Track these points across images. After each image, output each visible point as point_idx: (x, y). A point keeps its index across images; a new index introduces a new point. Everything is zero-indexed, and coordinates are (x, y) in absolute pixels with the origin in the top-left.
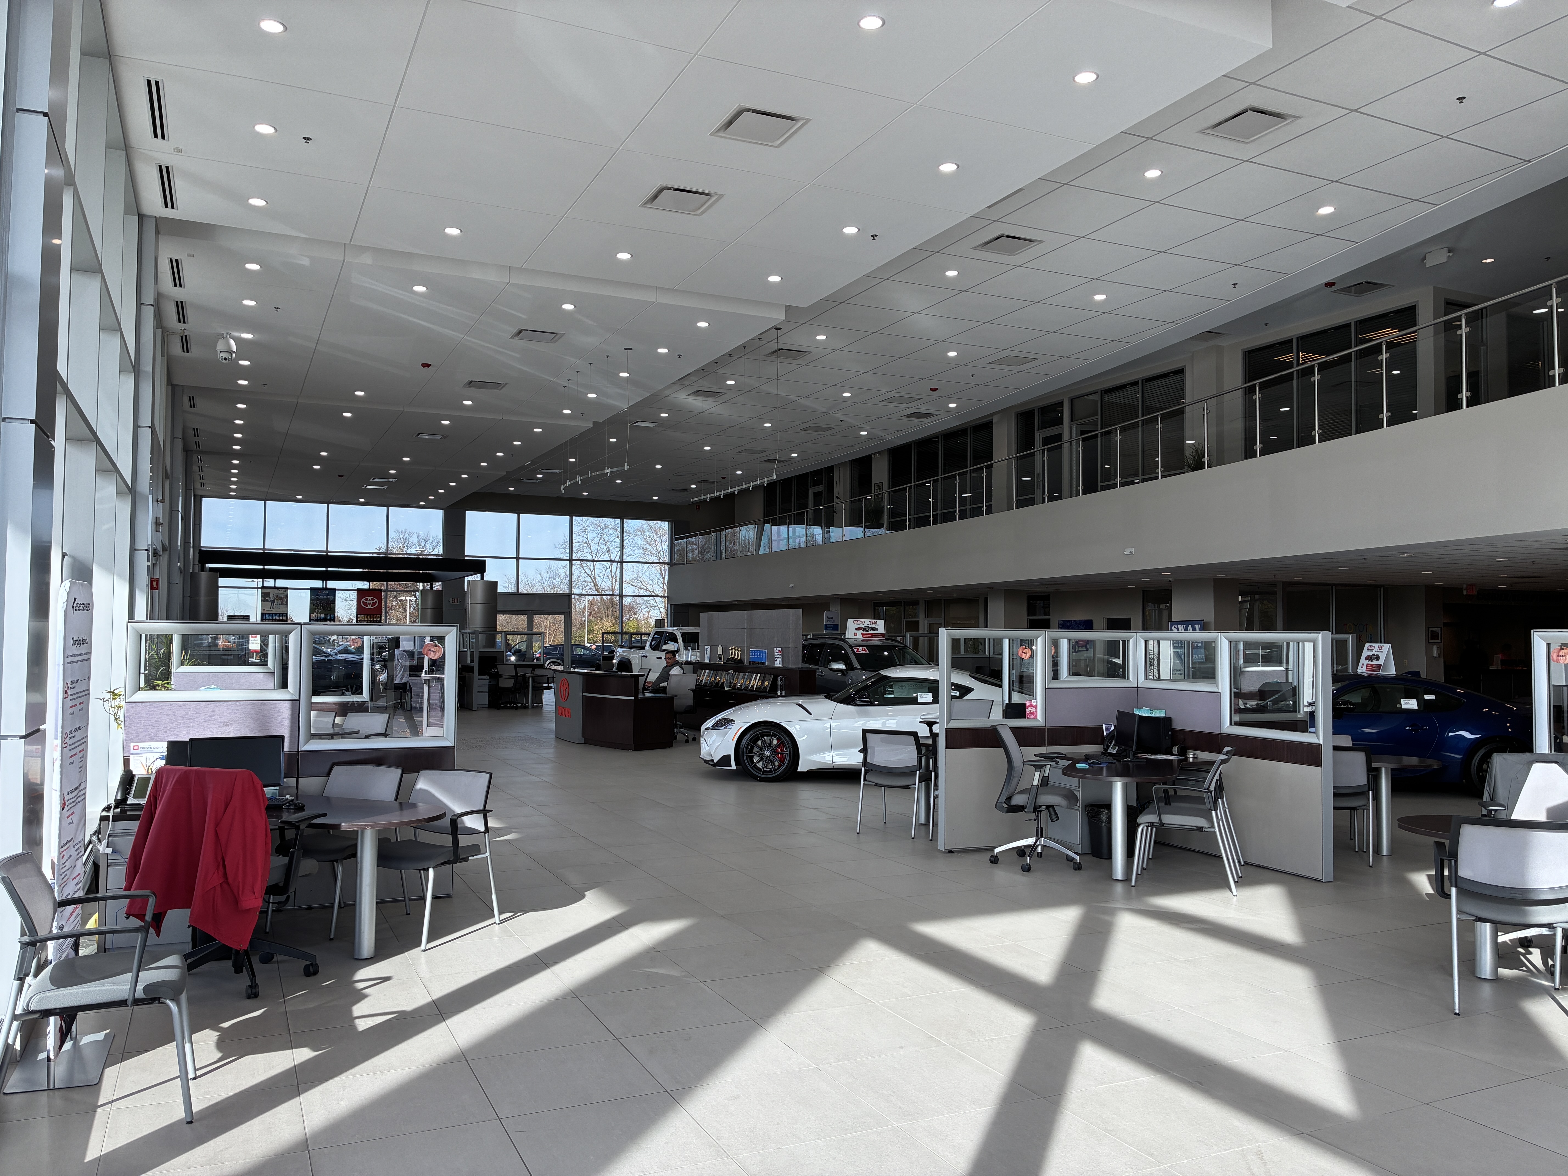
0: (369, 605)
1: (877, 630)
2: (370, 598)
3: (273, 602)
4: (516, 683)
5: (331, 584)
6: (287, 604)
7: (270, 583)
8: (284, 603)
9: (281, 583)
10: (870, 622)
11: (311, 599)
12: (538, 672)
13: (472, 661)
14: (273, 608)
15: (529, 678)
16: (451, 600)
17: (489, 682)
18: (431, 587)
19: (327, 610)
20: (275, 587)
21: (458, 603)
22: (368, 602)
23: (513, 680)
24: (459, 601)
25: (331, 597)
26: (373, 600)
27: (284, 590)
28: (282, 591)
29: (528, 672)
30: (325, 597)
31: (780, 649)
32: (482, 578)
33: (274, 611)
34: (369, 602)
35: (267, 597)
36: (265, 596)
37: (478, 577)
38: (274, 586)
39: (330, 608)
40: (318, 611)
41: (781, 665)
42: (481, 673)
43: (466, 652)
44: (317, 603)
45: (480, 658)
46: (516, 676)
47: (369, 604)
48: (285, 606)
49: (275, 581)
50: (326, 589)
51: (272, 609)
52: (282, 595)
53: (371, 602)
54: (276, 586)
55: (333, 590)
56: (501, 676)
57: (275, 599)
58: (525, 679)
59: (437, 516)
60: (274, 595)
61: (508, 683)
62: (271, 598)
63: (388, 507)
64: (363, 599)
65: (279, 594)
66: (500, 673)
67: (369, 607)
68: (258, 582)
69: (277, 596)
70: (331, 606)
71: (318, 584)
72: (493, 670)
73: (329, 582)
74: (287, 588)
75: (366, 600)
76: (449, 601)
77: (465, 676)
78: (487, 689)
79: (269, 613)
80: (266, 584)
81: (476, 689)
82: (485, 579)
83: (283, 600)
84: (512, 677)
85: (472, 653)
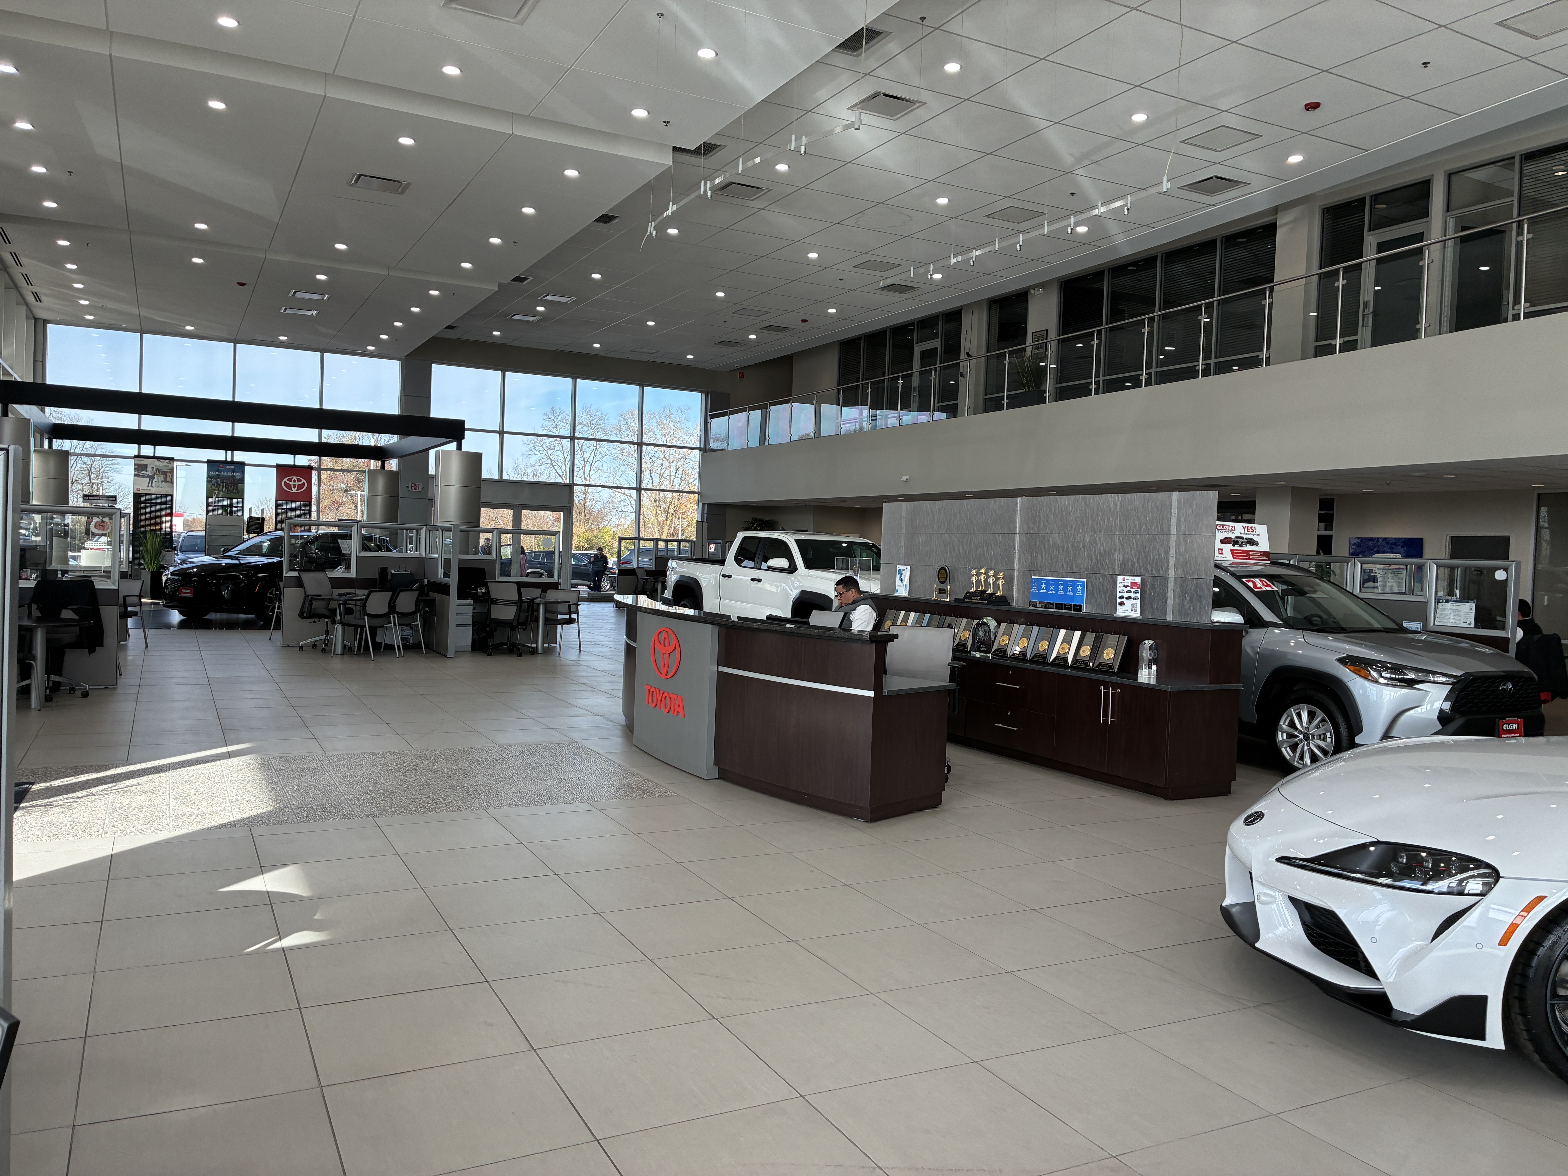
0: (294, 488)
1: (1257, 544)
2: (295, 478)
3: (151, 478)
4: (519, 611)
5: (240, 456)
6: (172, 482)
7: (147, 450)
8: (168, 480)
9: (163, 451)
10: (1244, 529)
11: (208, 476)
12: (552, 595)
13: (447, 575)
14: (152, 486)
15: (539, 605)
16: (410, 484)
17: (474, 608)
18: (383, 466)
19: (232, 492)
20: (154, 457)
21: (420, 490)
22: (292, 483)
23: (514, 609)
24: (421, 487)
25: (238, 475)
26: (299, 480)
27: (168, 461)
28: (166, 462)
29: (535, 593)
30: (229, 474)
31: (1138, 580)
32: (459, 447)
33: (153, 490)
34: (294, 483)
35: (143, 470)
36: (140, 469)
37: (453, 446)
38: (153, 455)
39: (237, 489)
40: (219, 493)
41: (1137, 614)
42: (461, 595)
43: (437, 559)
44: (217, 483)
45: (461, 571)
46: (519, 602)
47: (295, 486)
48: (169, 484)
49: (155, 448)
50: (232, 462)
51: (150, 488)
52: (165, 469)
53: (297, 483)
54: (156, 455)
55: (242, 465)
56: (493, 601)
57: (154, 474)
58: (532, 606)
59: (391, 370)
60: (153, 468)
61: (507, 613)
62: (149, 472)
63: (323, 351)
64: (286, 480)
65: (160, 466)
66: (492, 596)
67: (294, 490)
68: (131, 449)
69: (158, 470)
70: (237, 487)
71: (219, 455)
72: (479, 590)
73: (236, 453)
74: (172, 459)
75: (290, 480)
76: (408, 487)
77: (435, 600)
78: (470, 621)
79: (146, 494)
80: (143, 453)
81: (453, 620)
82: (463, 450)
83: (166, 476)
84: (513, 603)
85: (447, 562)
